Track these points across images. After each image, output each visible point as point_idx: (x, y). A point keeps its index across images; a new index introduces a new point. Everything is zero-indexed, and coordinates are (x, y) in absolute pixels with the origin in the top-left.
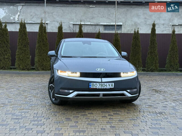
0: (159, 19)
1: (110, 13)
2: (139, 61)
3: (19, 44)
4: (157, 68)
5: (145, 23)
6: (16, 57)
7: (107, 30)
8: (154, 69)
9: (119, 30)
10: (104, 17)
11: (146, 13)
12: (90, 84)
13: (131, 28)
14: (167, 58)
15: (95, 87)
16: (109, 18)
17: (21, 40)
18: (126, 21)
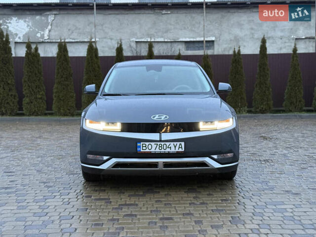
0: (275, 30)
1: (194, 22)
2: (241, 98)
3: (57, 76)
4: (270, 108)
5: (251, 36)
6: (54, 97)
7: (191, 50)
8: (265, 110)
9: (210, 49)
10: (185, 28)
11: (253, 20)
12: (138, 144)
13: (230, 46)
14: (286, 91)
15: (147, 150)
16: (194, 31)
17: (60, 70)
18: (221, 35)
